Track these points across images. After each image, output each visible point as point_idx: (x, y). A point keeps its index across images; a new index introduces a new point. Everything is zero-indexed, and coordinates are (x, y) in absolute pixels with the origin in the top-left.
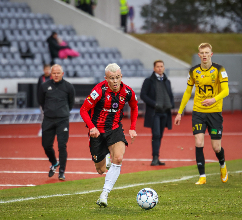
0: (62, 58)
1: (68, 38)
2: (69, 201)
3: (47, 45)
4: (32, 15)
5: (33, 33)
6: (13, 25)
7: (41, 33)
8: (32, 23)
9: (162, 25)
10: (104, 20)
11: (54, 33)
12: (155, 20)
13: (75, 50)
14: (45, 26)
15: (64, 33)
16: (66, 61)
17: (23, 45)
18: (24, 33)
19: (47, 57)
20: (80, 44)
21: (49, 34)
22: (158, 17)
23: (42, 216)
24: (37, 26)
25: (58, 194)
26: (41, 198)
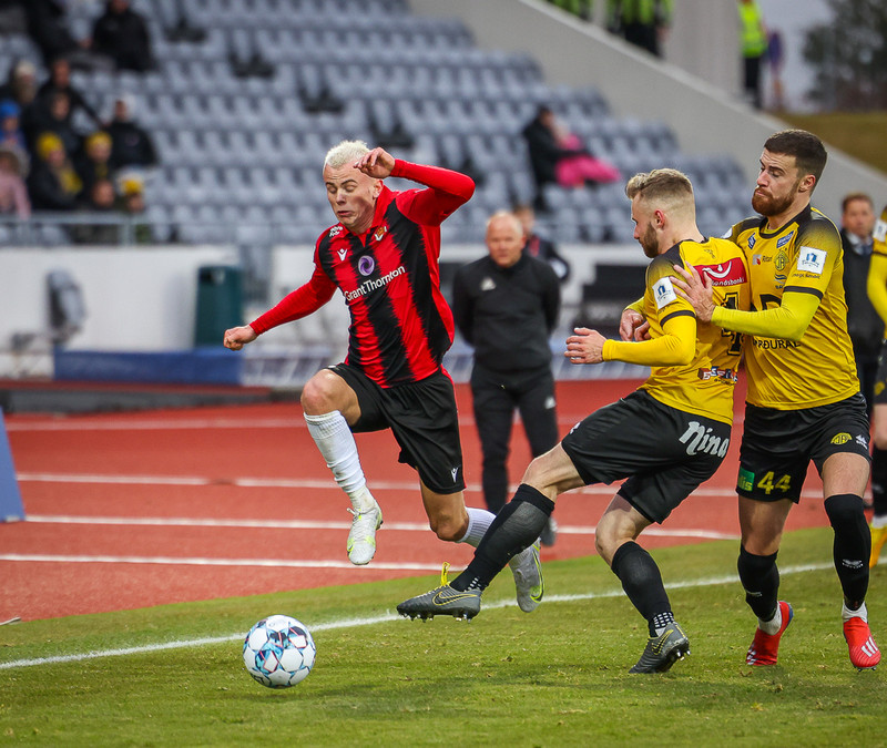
0: (568, 186)
1: (585, 125)
2: (590, 617)
3: (522, 146)
4: (477, 56)
5: (480, 109)
6: (421, 84)
7: (503, 110)
8: (478, 78)
9: (866, 87)
10: (692, 69)
11: (543, 110)
12: (847, 74)
13: (605, 160)
14: (516, 89)
15: (575, 111)
16: (581, 194)
17: (452, 146)
18: (455, 109)
19: (523, 183)
20: (620, 145)
21: (528, 112)
22: (855, 63)
23: (510, 660)
24: (492, 88)
25: (559, 594)
26: (506, 607)
